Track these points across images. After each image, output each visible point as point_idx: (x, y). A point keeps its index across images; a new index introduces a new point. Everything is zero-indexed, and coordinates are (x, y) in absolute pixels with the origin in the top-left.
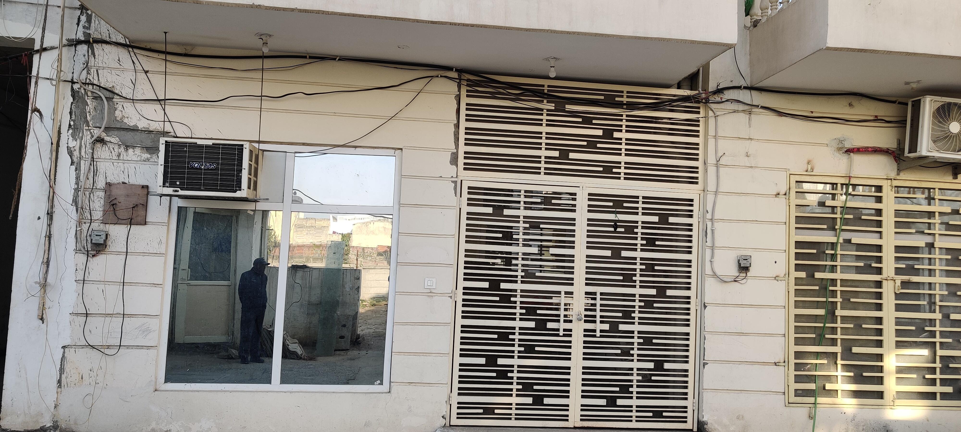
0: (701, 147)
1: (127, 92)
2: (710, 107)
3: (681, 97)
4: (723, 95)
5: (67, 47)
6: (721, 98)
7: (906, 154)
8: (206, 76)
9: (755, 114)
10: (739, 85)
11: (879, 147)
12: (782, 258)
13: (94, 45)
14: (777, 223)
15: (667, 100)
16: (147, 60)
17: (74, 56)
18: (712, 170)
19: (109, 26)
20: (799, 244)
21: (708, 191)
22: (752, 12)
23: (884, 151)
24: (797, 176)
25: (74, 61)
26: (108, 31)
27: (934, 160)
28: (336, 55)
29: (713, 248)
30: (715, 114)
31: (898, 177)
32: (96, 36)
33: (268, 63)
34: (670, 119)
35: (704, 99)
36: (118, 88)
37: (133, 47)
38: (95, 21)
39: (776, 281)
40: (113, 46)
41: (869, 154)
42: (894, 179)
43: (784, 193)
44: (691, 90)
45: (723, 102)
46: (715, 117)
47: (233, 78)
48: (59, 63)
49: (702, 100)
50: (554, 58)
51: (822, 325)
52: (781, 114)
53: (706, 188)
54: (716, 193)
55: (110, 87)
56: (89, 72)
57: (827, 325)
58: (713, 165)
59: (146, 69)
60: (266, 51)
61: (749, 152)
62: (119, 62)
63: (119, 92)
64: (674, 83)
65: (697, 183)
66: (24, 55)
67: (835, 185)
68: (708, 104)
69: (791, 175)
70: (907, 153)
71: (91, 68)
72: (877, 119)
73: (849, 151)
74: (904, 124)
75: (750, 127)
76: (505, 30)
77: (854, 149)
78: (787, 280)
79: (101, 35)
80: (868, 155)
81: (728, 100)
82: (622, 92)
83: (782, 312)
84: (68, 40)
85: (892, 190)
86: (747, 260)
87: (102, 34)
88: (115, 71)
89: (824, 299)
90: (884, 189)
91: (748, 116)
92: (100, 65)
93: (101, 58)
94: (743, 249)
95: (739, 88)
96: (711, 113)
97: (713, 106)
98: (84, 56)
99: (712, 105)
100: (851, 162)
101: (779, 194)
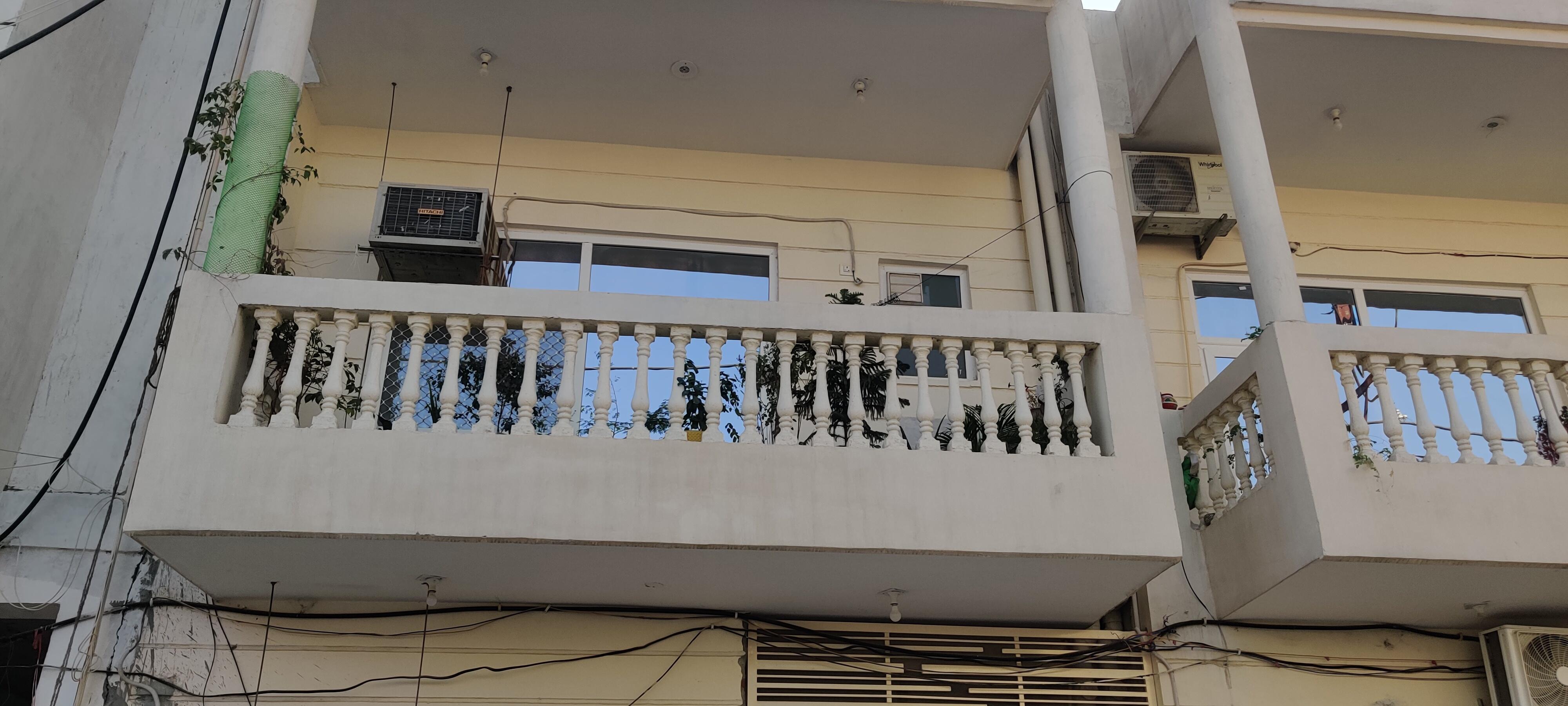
1: (194, 685)
2: (1158, 656)
3: (1110, 643)
4: (1176, 637)
5: (110, 615)
6: (1174, 642)
8: (330, 649)
9: (1233, 666)
10: (1200, 619)
13: (155, 609)
15: (1087, 649)
16: (237, 627)
17: (119, 629)
19: (184, 579)
22: (1198, 503)
25: (118, 637)
26: (182, 585)
28: (547, 602)
30: (1168, 669)
32: (162, 594)
33: (435, 621)
34: (1095, 680)
35: (1146, 645)
36: (182, 677)
37: (217, 608)
38: (162, 571)
40: (184, 609)
44: (1124, 630)
45: (1178, 648)
46: (1169, 673)
47: (376, 650)
48: (92, 643)
49: (1143, 645)
50: (897, 590)
52: (1277, 663)
55: (169, 678)
56: (139, 654)
59: (232, 643)
60: (432, 603)
62: (190, 634)
63: (182, 685)
64: (1093, 621)
66: (36, 633)
68: (1154, 652)
71: (143, 648)
72: (1435, 667)
74: (1479, 673)
75: (1230, 687)
76: (814, 552)
79: (169, 593)
81: (1184, 645)
82: (1012, 639)
84: (114, 604)
87: (171, 590)
88: (182, 650)
91: (1223, 669)
92: (160, 641)
93: (162, 630)
95: (1200, 623)
96: (1161, 668)
97: (1163, 655)
98: (136, 628)
99: (1160, 653)
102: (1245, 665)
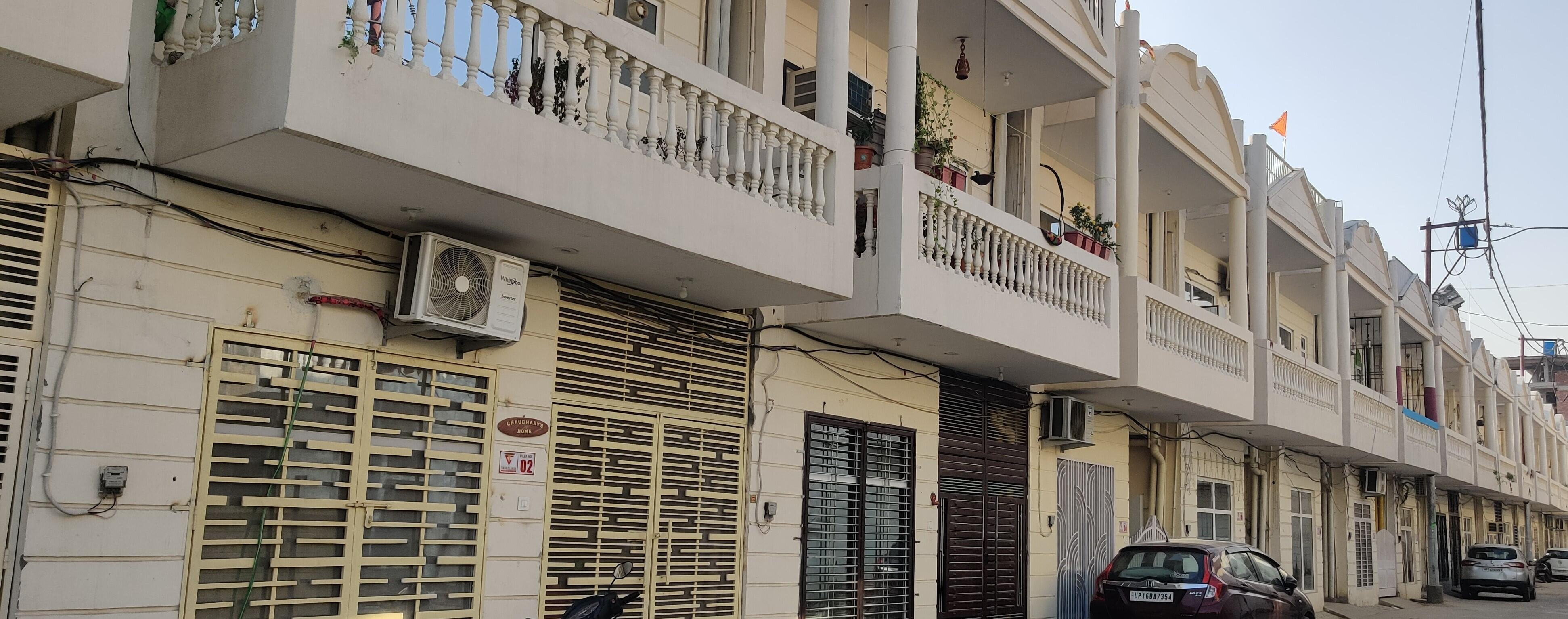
0: (43, 259)
2: (69, 187)
3: (13, 160)
4: (98, 172)
6: (94, 177)
7: (396, 315)
9: (155, 215)
10: (133, 160)
11: (359, 300)
12: (187, 473)
14: (184, 410)
18: (62, 306)
20: (220, 449)
21: (50, 344)
22: (168, 36)
23: (366, 307)
24: (227, 332)
27: (431, 328)
29: (50, 452)
30: (78, 204)
31: (383, 349)
35: (59, 172)
39: (172, 513)
41: (345, 308)
42: (377, 352)
43: (201, 359)
44: (33, 149)
45: (97, 183)
46: (79, 208)
49: (54, 172)
51: (246, 585)
52: (207, 222)
53: (46, 338)
54: (67, 349)
57: (255, 585)
58: (64, 296)
61: (141, 281)
65: (29, 327)
67: (290, 353)
68: (66, 182)
69: (216, 330)
70: (398, 313)
72: (360, 256)
73: (315, 300)
74: (395, 268)
75: (147, 236)
77: (322, 297)
78: (192, 510)
80: (344, 311)
81: (106, 183)
83: (178, 567)
85: (373, 367)
86: (119, 474)
89: (255, 542)
90: (363, 366)
91: (145, 217)
94: (112, 455)
95: (132, 164)
96: (70, 200)
97: (76, 188)
99: (73, 185)
100: (317, 318)
101: (191, 360)
102: (172, 218)
